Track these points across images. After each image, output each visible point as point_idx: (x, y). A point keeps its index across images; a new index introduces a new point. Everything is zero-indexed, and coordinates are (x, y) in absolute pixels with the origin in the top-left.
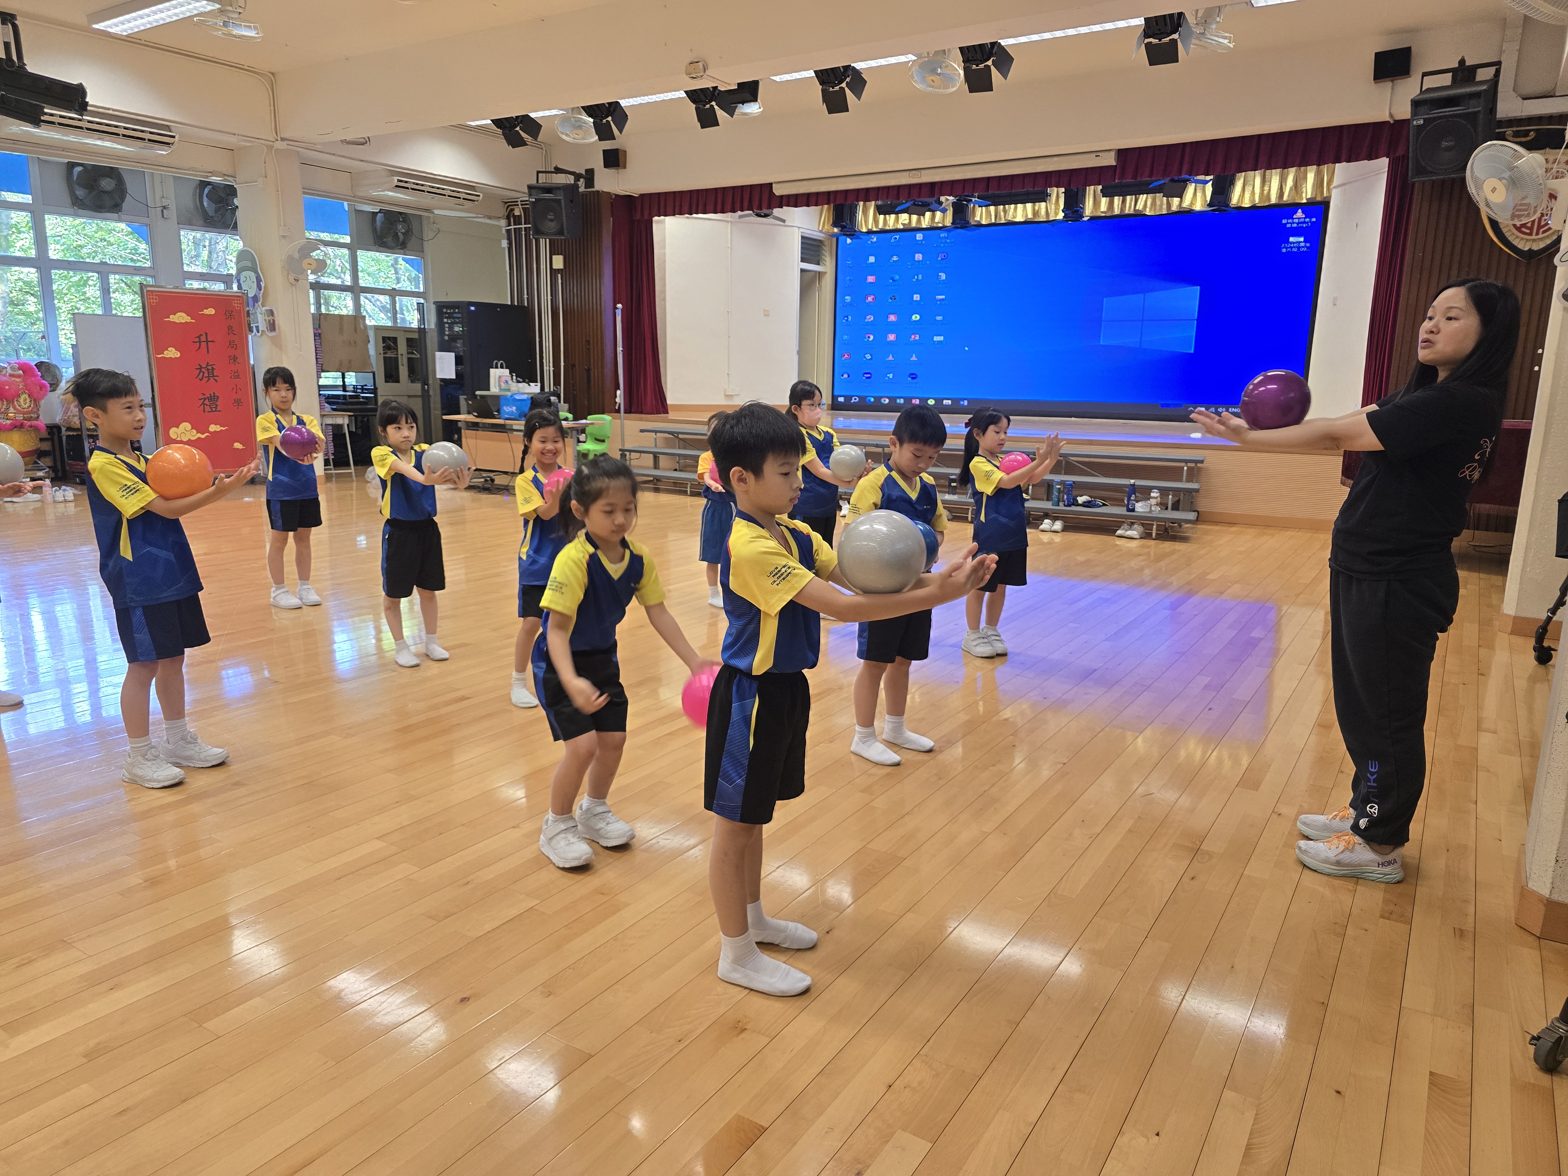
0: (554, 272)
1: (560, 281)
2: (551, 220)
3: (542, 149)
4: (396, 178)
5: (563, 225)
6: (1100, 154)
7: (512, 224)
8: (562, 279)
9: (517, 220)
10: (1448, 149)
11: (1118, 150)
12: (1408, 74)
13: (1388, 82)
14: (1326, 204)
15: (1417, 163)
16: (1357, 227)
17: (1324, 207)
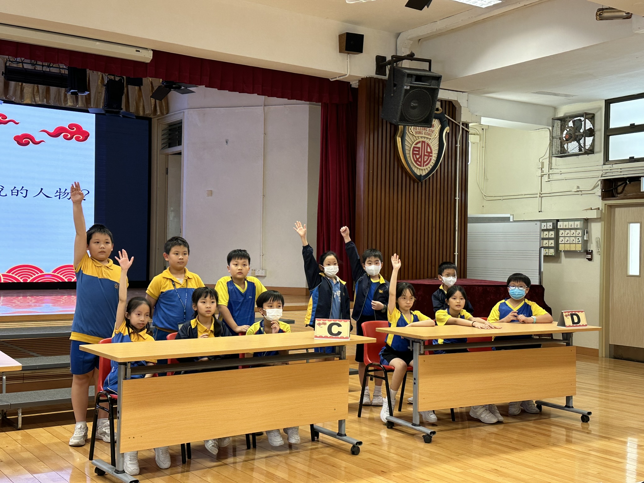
6: (141, 50)
10: (414, 108)
11: (153, 50)
12: (361, 52)
13: (346, 54)
14: (150, 120)
15: (402, 113)
16: (227, 142)
17: (147, 122)
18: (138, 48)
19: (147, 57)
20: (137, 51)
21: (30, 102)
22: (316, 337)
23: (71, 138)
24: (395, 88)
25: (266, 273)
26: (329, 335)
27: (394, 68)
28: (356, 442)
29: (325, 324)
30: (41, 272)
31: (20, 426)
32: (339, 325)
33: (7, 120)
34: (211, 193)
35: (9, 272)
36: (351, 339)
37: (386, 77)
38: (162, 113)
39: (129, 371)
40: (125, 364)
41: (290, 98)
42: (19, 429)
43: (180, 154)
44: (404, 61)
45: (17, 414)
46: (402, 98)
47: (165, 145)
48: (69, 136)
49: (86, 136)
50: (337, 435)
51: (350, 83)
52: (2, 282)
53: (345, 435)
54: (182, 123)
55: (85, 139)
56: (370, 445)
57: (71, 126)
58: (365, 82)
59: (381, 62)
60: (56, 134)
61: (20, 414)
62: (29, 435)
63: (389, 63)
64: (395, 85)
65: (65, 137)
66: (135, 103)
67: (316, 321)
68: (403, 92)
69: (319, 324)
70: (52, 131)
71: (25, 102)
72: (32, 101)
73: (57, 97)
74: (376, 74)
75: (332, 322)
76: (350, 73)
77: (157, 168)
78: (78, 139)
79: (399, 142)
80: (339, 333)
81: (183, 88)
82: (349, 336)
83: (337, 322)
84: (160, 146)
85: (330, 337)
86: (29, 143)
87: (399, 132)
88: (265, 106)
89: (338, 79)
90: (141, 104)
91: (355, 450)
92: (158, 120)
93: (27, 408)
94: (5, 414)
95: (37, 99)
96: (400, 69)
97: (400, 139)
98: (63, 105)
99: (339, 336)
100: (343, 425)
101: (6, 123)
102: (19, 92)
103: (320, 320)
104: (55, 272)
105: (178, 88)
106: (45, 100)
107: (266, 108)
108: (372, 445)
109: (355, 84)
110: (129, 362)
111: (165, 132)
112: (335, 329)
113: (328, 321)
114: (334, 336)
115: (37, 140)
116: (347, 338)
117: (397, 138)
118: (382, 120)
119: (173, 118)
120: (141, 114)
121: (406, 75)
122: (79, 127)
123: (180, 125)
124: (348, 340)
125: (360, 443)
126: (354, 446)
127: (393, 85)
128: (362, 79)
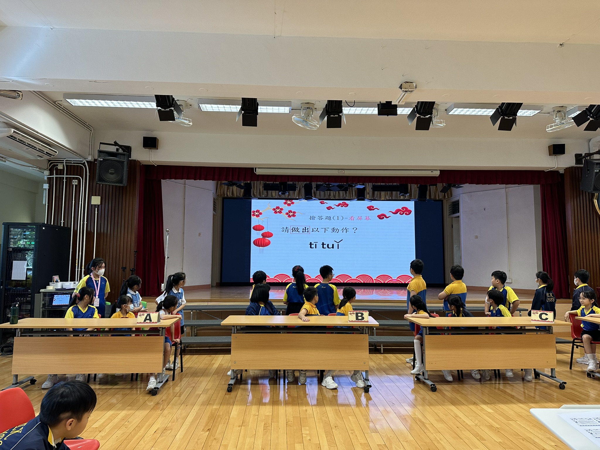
0: (91, 208)
1: (96, 212)
2: (112, 174)
3: (91, 131)
4: (13, 130)
5: (123, 177)
7: (54, 174)
8: (98, 211)
9: (61, 172)
11: (440, 170)
12: (564, 153)
13: (554, 156)
14: (442, 201)
15: (594, 186)
16: (484, 209)
17: (441, 202)
18: (432, 170)
19: (437, 174)
20: (431, 172)
21: (384, 199)
22: (532, 320)
23: (403, 214)
24: (588, 172)
25: (512, 281)
26: (540, 320)
27: (587, 160)
28: (562, 382)
29: (537, 313)
30: (391, 278)
31: (382, 352)
32: (547, 315)
33: (374, 208)
34: (477, 237)
35: (377, 278)
36: (555, 323)
37: (582, 166)
38: (448, 197)
39: (428, 331)
40: (426, 327)
41: (519, 184)
42: (382, 354)
43: (459, 217)
44: (595, 155)
45: (380, 346)
46: (594, 177)
47: (451, 213)
48: (402, 213)
49: (410, 212)
50: (550, 377)
51: (558, 171)
52: (374, 282)
53: (556, 377)
54: (459, 201)
55: (410, 213)
56: (574, 385)
57: (403, 208)
58: (569, 170)
59: (578, 158)
60: (396, 213)
61: (382, 347)
62: (386, 357)
63: (584, 157)
64: (588, 170)
65: (400, 214)
66: (434, 194)
67: (532, 311)
68: (594, 174)
69: (534, 313)
70: (394, 211)
71: (382, 200)
72: (385, 198)
73: (396, 195)
74: (576, 164)
75: (542, 312)
76: (557, 166)
77: (447, 225)
78: (406, 214)
79: (596, 202)
80: (547, 319)
81: (457, 185)
82: (553, 321)
83: (545, 312)
84: (448, 214)
85: (541, 321)
86: (384, 217)
87: (595, 196)
88: (506, 188)
89: (549, 170)
90: (437, 194)
91: (562, 386)
92: (446, 200)
93: (386, 344)
94: (376, 345)
95: (387, 197)
96: (592, 161)
97: (596, 200)
98: (399, 199)
99: (547, 321)
100: (554, 372)
101: (373, 210)
102: (379, 195)
103: (534, 311)
104: (397, 278)
105: (454, 186)
106: (391, 197)
107: (507, 189)
108: (575, 385)
109: (562, 171)
110: (427, 327)
111: (450, 206)
112: (544, 317)
113: (539, 311)
114: (543, 321)
115: (387, 216)
116: (551, 322)
117: (594, 200)
118: (582, 191)
119: (454, 199)
120: (437, 199)
121: (595, 164)
122: (406, 208)
123: (458, 202)
124: (553, 323)
125: (565, 383)
126: (561, 384)
127: (587, 170)
128: (566, 168)
